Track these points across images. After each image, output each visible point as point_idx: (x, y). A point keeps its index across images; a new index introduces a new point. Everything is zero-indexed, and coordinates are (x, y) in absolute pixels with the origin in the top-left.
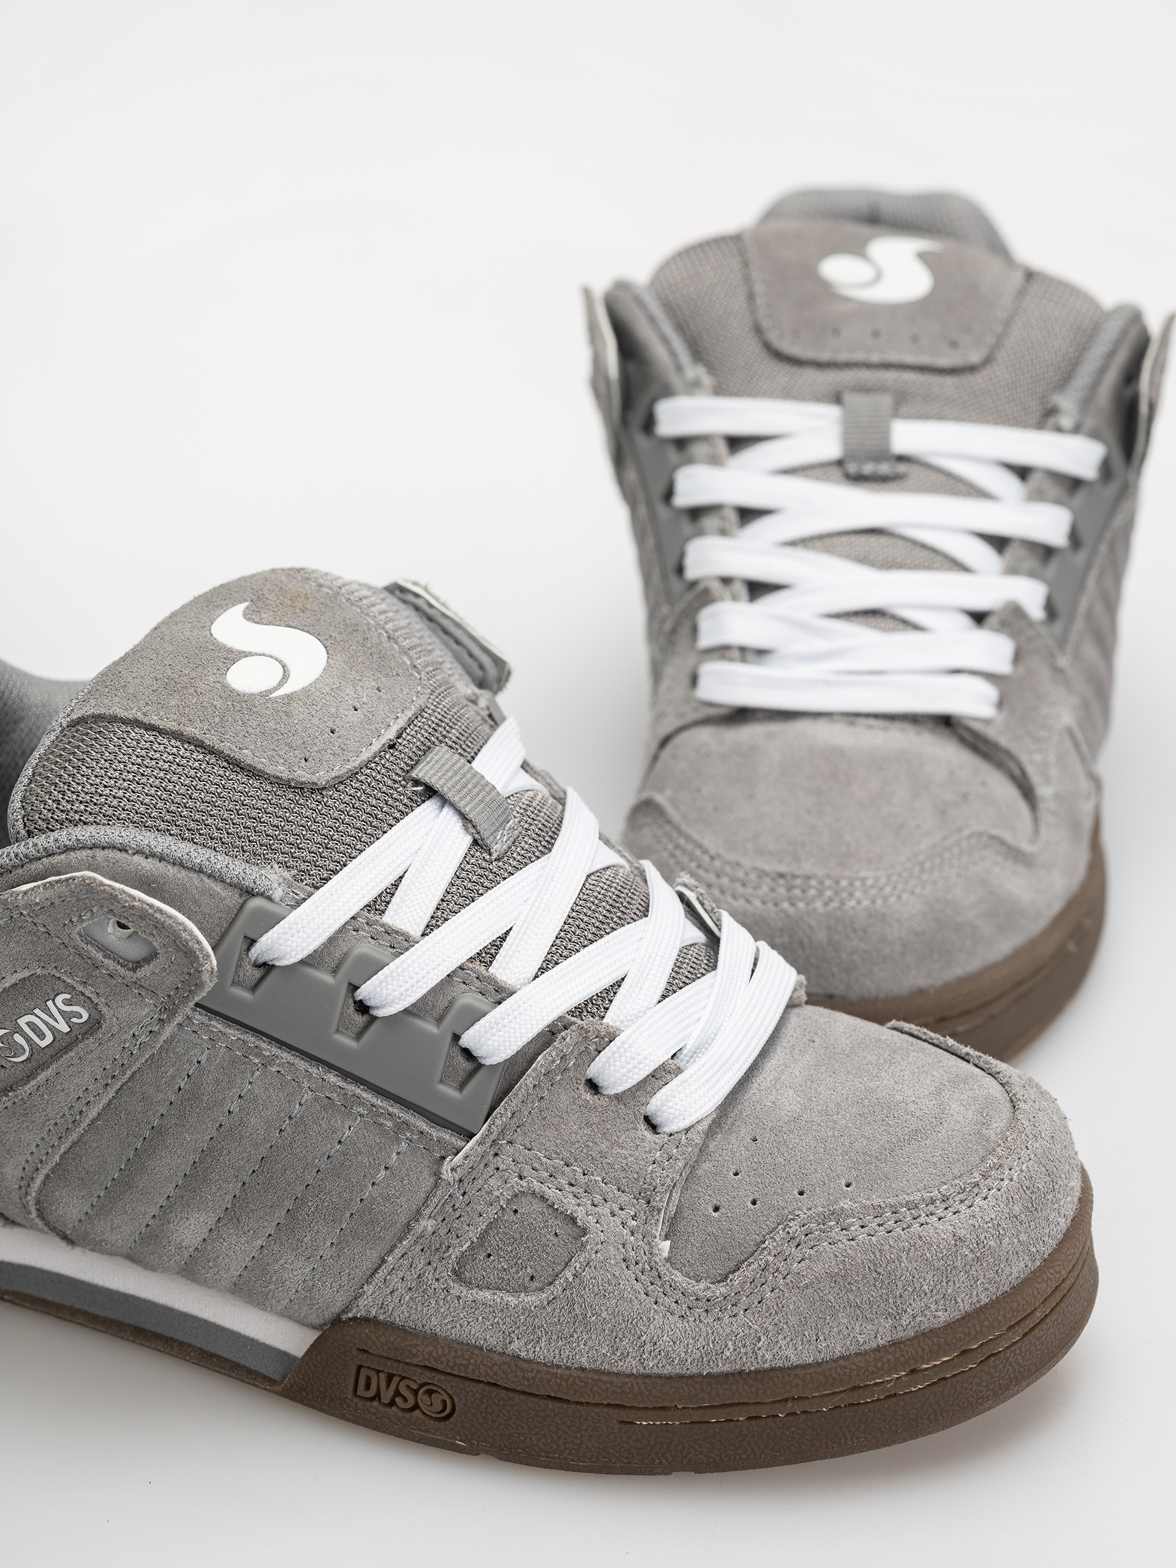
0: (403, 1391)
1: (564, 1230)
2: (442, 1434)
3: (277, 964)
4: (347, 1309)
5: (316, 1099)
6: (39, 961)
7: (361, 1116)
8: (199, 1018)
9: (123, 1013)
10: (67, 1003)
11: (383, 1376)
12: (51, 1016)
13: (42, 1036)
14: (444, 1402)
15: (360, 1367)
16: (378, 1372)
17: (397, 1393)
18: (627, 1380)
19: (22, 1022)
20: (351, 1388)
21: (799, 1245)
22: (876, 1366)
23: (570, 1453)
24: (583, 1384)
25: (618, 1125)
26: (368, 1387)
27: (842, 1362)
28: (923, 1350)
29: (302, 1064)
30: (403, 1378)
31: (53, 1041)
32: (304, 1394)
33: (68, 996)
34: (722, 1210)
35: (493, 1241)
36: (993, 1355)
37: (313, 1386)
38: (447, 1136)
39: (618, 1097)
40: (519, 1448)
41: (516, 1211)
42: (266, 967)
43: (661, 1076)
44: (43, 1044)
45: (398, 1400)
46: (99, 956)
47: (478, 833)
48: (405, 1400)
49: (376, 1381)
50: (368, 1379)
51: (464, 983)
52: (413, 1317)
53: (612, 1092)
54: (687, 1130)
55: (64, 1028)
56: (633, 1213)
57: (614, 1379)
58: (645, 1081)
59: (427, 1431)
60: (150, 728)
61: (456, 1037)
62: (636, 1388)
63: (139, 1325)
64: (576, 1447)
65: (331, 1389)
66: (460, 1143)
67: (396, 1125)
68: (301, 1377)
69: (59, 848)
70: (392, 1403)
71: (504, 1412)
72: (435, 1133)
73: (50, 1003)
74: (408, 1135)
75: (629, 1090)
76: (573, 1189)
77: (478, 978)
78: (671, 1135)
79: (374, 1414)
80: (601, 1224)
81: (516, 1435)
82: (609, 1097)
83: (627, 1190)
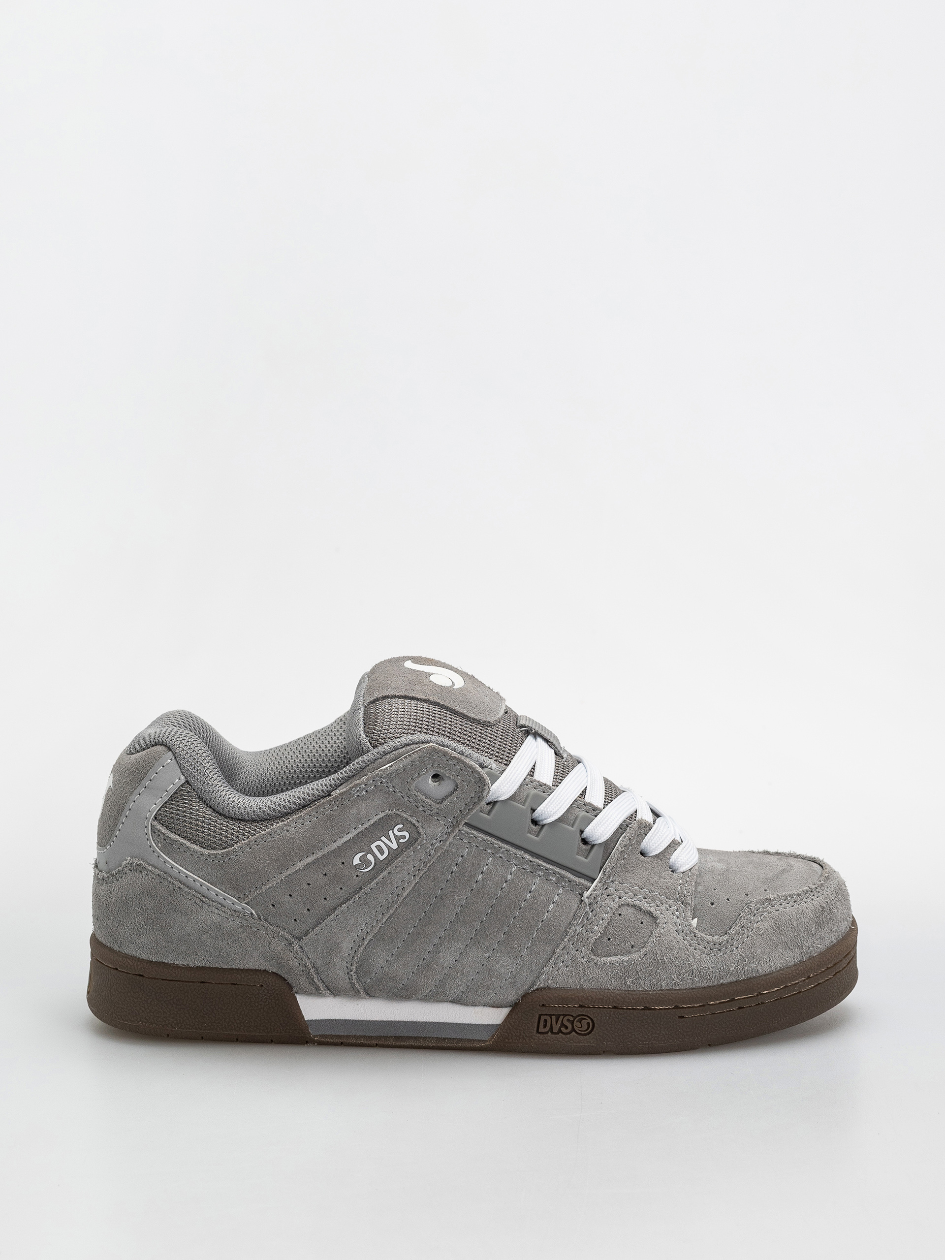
0: (566, 1023)
1: (647, 920)
2: (587, 1042)
3: (500, 799)
4: (534, 984)
5: (519, 870)
6: (390, 807)
7: (540, 876)
8: (466, 829)
9: (430, 831)
10: (400, 830)
11: (553, 1017)
12: (390, 840)
13: (382, 853)
14: (588, 1024)
15: (540, 1016)
16: (551, 1016)
17: (563, 1025)
18: (685, 991)
19: (373, 846)
20: (535, 1029)
21: (755, 915)
22: (796, 973)
23: (655, 1040)
24: (664, 996)
25: (660, 869)
26: (545, 1026)
27: (781, 972)
28: (815, 964)
29: (513, 850)
30: (565, 1015)
31: (388, 854)
32: (507, 1040)
33: (401, 826)
34: (715, 903)
35: (611, 930)
36: (838, 972)
37: (512, 1034)
38: (582, 881)
39: (657, 856)
40: (628, 1042)
41: (620, 915)
42: (493, 803)
43: (674, 845)
44: (381, 858)
45: (563, 1029)
46: (424, 798)
47: (556, 748)
48: (567, 1028)
49: (550, 1022)
50: (546, 1021)
51: (578, 808)
52: (570, 981)
53: (654, 854)
54: (690, 870)
55: (394, 846)
56: (676, 908)
57: (679, 992)
58: (667, 848)
59: (579, 1042)
60: (413, 698)
61: (582, 832)
62: (690, 994)
63: (397, 1035)
64: (657, 1035)
65: (524, 1033)
66: (589, 884)
67: (558, 879)
68: (505, 1031)
69: (401, 745)
70: (560, 1031)
71: (621, 1021)
72: (577, 880)
73: (390, 832)
74: (563, 883)
75: (661, 853)
76: (646, 900)
77: (584, 805)
78: (683, 873)
79: (549, 1040)
80: (663, 915)
81: (627, 1034)
82: (652, 857)
83: (671, 898)
